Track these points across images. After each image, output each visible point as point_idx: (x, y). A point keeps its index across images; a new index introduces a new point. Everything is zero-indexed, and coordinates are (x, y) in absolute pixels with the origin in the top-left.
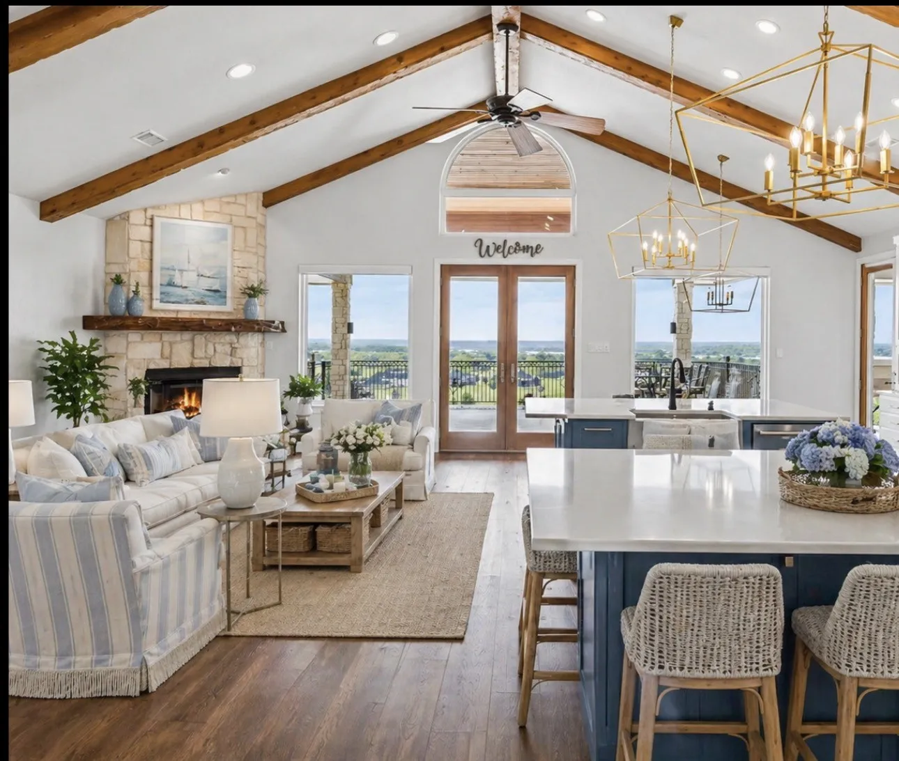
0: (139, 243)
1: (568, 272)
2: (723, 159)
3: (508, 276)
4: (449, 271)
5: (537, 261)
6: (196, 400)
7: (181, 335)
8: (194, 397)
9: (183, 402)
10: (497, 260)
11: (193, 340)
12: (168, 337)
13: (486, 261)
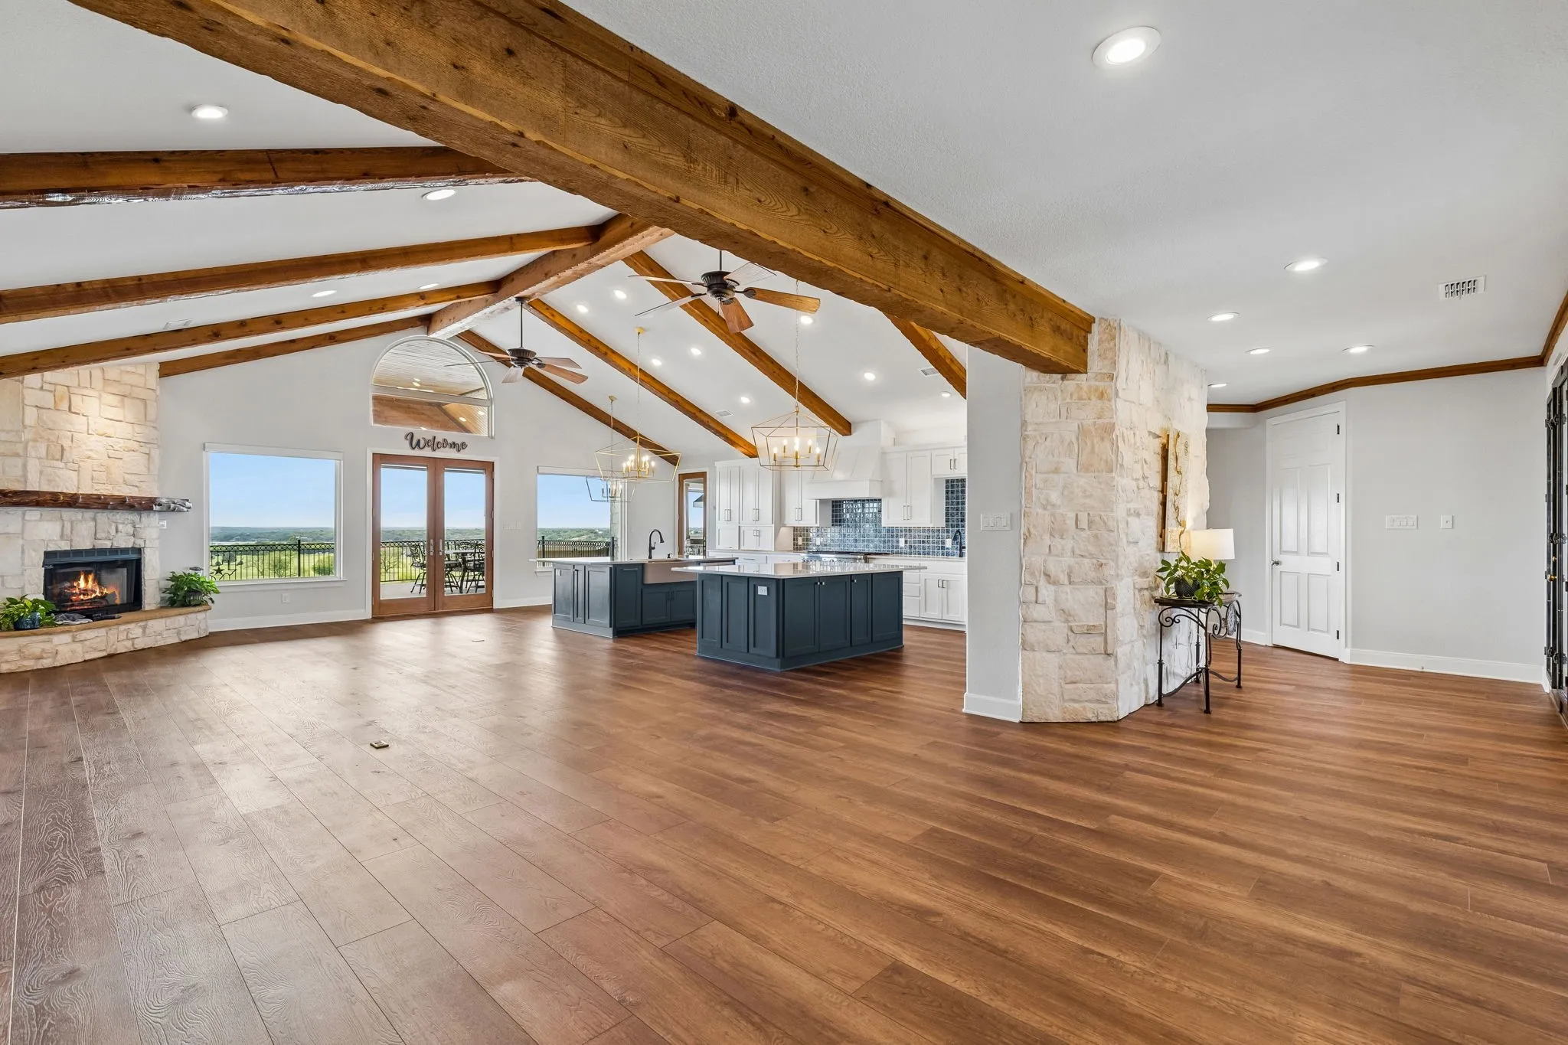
0: (35, 409)
1: (488, 467)
2: (612, 399)
3: (436, 468)
4: (380, 459)
5: (462, 455)
6: (94, 580)
7: (83, 512)
8: (91, 578)
9: (79, 585)
10: (427, 452)
11: (94, 519)
12: (68, 514)
13: (417, 453)
